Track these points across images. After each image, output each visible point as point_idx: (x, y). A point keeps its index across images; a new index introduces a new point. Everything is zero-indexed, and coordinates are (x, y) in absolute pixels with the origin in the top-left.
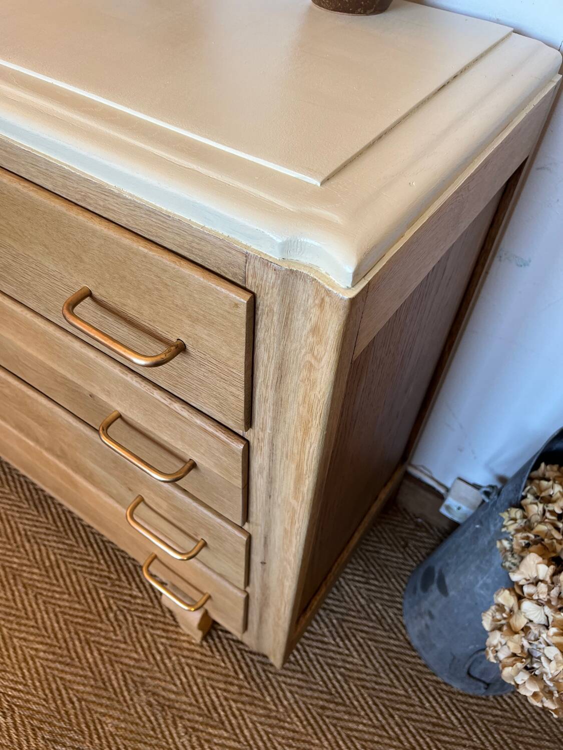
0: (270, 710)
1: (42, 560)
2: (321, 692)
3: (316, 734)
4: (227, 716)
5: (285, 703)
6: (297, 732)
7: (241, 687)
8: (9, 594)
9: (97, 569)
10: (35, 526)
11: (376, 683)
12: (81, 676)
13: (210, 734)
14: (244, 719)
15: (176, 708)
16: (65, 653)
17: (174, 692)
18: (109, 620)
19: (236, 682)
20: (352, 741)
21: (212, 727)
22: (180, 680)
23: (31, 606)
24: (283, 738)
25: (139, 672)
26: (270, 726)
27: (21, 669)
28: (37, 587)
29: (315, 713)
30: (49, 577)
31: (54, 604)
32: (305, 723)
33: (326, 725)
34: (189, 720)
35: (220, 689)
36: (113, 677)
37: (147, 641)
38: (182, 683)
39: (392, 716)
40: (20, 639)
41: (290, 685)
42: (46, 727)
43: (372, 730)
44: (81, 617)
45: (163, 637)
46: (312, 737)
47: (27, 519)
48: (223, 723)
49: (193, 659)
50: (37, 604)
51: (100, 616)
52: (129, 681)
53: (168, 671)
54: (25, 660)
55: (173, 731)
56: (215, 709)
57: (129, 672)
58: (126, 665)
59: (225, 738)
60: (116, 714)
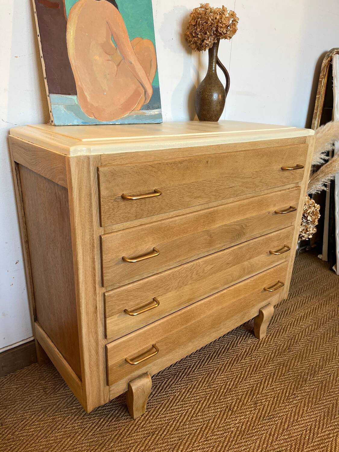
0: (288, 325)
4: (291, 334)
7: (281, 329)
14: (292, 331)
29: (289, 316)
35: (282, 334)
56: (289, 336)
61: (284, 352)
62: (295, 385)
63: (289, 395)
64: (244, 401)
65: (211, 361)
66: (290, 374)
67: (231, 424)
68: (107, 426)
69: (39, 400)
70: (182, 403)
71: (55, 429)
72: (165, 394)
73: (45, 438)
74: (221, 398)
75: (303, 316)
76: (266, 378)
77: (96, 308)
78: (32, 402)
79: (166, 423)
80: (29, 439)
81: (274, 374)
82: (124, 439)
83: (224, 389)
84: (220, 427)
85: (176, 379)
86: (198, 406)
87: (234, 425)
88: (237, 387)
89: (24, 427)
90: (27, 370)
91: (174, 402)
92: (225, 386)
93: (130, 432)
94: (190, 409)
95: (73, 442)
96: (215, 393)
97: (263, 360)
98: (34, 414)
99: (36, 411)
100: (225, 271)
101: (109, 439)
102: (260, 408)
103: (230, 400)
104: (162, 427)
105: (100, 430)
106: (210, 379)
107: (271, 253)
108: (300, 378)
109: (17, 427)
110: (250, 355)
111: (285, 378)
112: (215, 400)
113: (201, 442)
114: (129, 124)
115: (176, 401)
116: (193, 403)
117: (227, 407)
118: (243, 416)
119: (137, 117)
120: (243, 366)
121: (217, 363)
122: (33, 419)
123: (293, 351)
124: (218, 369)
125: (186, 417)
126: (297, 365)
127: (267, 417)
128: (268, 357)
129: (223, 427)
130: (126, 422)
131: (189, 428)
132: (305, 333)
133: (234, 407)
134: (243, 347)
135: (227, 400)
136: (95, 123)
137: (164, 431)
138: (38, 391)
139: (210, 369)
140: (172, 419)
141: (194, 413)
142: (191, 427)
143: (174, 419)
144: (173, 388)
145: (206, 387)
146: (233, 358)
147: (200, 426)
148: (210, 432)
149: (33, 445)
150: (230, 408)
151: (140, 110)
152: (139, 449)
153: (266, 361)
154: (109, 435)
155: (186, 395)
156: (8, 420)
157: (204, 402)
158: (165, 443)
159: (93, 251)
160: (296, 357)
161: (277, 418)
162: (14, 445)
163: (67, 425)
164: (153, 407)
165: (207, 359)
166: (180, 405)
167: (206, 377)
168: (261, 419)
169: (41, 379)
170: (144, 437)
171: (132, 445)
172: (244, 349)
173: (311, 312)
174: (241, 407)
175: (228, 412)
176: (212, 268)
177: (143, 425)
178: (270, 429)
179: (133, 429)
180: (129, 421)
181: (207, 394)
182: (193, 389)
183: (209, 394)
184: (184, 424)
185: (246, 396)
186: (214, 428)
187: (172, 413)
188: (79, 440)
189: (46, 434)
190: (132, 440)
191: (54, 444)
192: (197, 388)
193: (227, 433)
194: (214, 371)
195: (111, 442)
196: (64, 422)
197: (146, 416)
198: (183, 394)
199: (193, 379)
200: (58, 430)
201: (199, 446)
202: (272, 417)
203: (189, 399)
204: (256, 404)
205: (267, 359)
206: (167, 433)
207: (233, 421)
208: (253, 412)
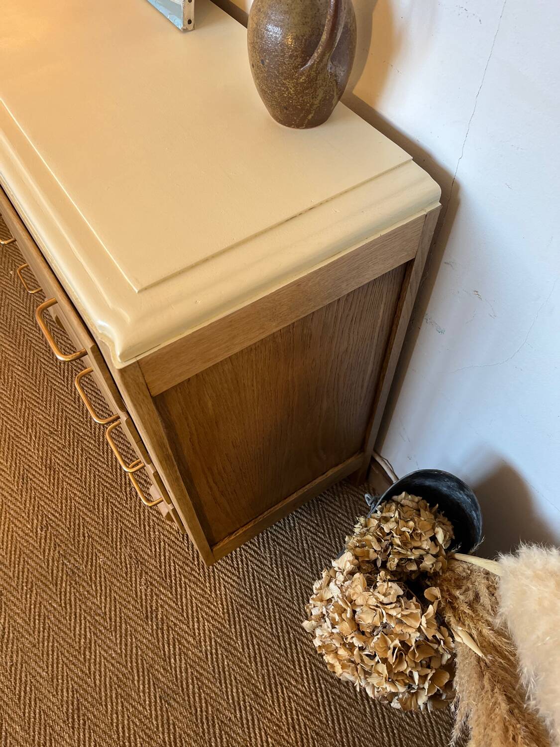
0: (206, 592)
1: (99, 436)
2: (246, 595)
3: (229, 621)
4: (176, 584)
5: (218, 592)
6: (217, 614)
7: (192, 569)
8: (71, 451)
9: (131, 454)
10: (102, 411)
11: (288, 606)
12: (96, 521)
13: (160, 591)
14: (186, 590)
15: (145, 566)
16: (92, 503)
17: (148, 555)
18: (126, 492)
19: (191, 565)
20: (252, 637)
21: (163, 587)
22: (156, 549)
23: (82, 464)
24: (206, 614)
25: (132, 533)
26: (201, 603)
27: (62, 503)
28: (90, 454)
29: (235, 607)
30: (99, 449)
31: (96, 468)
32: (225, 611)
33: (239, 618)
34: (150, 576)
35: (179, 565)
36: (115, 530)
37: (144, 515)
38: (155, 551)
39: (288, 633)
40: (68, 484)
41: (226, 582)
42: (63, 546)
43: (269, 635)
44: (110, 484)
45: (155, 516)
46: (226, 622)
47: (99, 404)
48: (171, 588)
49: (168, 538)
50: (86, 464)
51: (121, 487)
52: (124, 536)
53: (150, 540)
54: (66, 499)
55: (138, 580)
56: (170, 577)
57: (125, 531)
58: (125, 525)
59: (169, 598)
60: (108, 554)
62: (62, 535)
63: (48, 518)
76: (87, 496)
125: (57, 384)
133: (54, 439)
135: (67, 433)
148: (31, 406)
153: (118, 508)
157: (72, 406)
175: (49, 431)
182: (95, 397)
201: (18, 392)
206: (44, 364)
207: (36, 433)
208: (40, 460)
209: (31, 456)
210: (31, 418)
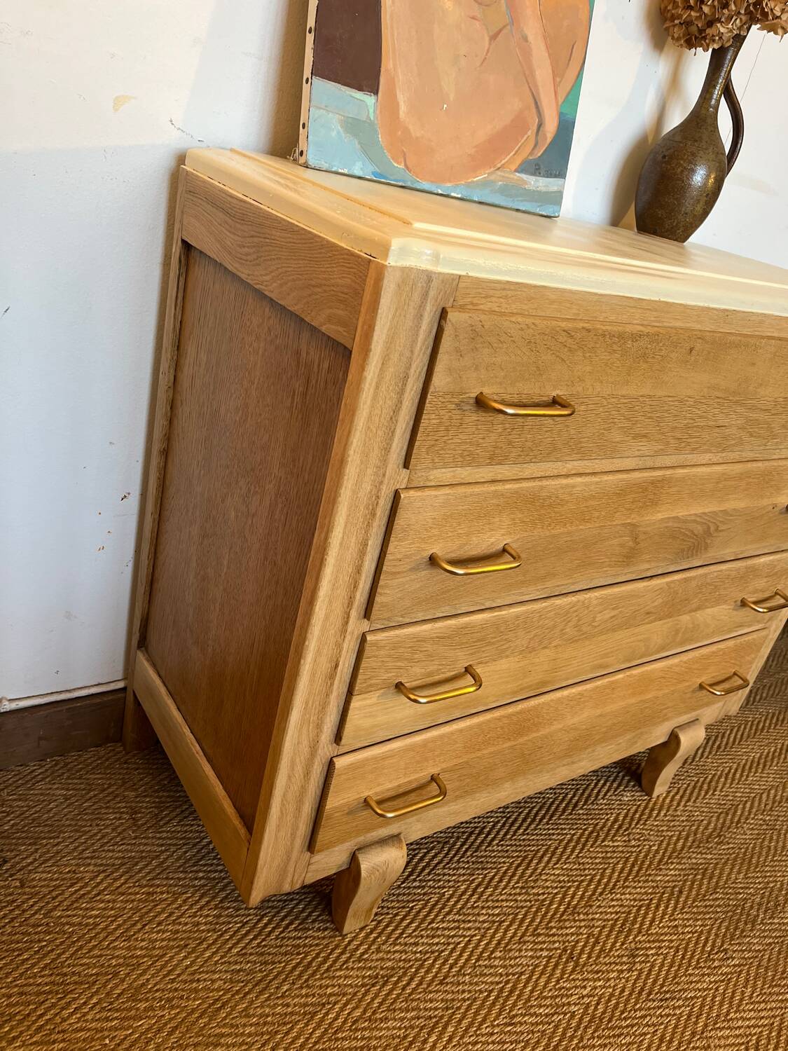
27: (683, 934)
30: (582, 881)
31: (614, 886)
34: (731, 824)
35: (705, 795)
36: (694, 861)
37: (662, 826)
38: (701, 816)
40: (651, 926)
45: (659, 814)
51: (632, 852)
54: (675, 927)
61: (708, 842)
62: (727, 928)
63: (712, 950)
64: (605, 943)
65: (533, 826)
66: (717, 899)
67: (572, 995)
68: (277, 938)
69: (118, 839)
70: (457, 917)
71: (150, 921)
72: (419, 887)
73: (124, 941)
74: (552, 924)
75: (756, 760)
76: (661, 896)
77: (337, 666)
78: (99, 839)
79: (416, 960)
80: (85, 934)
81: (681, 892)
82: (316, 980)
83: (560, 905)
84: (546, 998)
85: (447, 854)
86: (495, 933)
87: (579, 998)
88: (591, 906)
89: (77, 901)
90: (94, 755)
91: (440, 912)
92: (563, 898)
93: (331, 966)
94: (475, 935)
95: (193, 963)
96: (538, 909)
97: (657, 851)
98: (104, 871)
99: (108, 865)
100: (637, 630)
101: (279, 973)
102: (641, 969)
103: (572, 934)
104: (408, 969)
105: (258, 945)
106: (529, 872)
107: (744, 604)
108: (741, 915)
109: (60, 898)
110: (625, 831)
111: (706, 906)
112: (538, 926)
113: (498, 1025)
114: (480, 203)
115: (443, 908)
116: (484, 922)
117: (565, 950)
118: (600, 980)
119: (504, 191)
120: (609, 855)
121: (545, 835)
122: (99, 884)
123: (729, 844)
124: (547, 850)
125: (466, 955)
126: (737, 879)
127: (657, 994)
128: (668, 844)
129: (551, 997)
130: (324, 938)
131: (471, 984)
132: (759, 804)
133: (580, 954)
134: (610, 809)
135: (565, 931)
136: (403, 181)
137: (412, 979)
138: (118, 815)
139: (529, 845)
140: (433, 952)
141: (484, 949)
142: (476, 984)
143: (437, 954)
144: (439, 875)
145: (518, 890)
146: (585, 830)
147: (498, 983)
148: (520, 1004)
149: (96, 952)
150: (572, 953)
151: (516, 171)
152: (349, 1014)
153: (664, 856)
154: (280, 962)
155: (468, 899)
156: (37, 876)
157: (510, 925)
158: (413, 1010)
159: (369, 525)
160: (735, 859)
161: (681, 1002)
162: (50, 942)
163: (181, 916)
164: (388, 914)
165: (524, 820)
166: (454, 921)
167: (519, 865)
168: (644, 995)
169: (127, 785)
170: (363, 986)
171: (332, 999)
172: (612, 814)
173: (777, 754)
174: (598, 957)
175: (567, 962)
176: (614, 616)
177: (363, 954)
178: (663, 1027)
179: (338, 958)
180: (330, 937)
181: (517, 908)
182: (486, 887)
183: (522, 907)
184: (460, 970)
185: (611, 931)
186: (530, 997)
187: (433, 937)
188: (206, 961)
189: (127, 930)
190: (334, 986)
191: (145, 959)
192: (496, 888)
193: (561, 1017)
194: (540, 854)
195: (284, 980)
196: (174, 906)
197: (371, 932)
198: (461, 895)
199: (487, 862)
200: (159, 924)
201: (492, 1034)
202: (668, 996)
203: (476, 911)
204: (634, 956)
205: (666, 849)
206: (418, 985)
207: (576, 987)
208: (625, 975)
209: (623, 991)
210: (548, 1002)
